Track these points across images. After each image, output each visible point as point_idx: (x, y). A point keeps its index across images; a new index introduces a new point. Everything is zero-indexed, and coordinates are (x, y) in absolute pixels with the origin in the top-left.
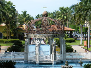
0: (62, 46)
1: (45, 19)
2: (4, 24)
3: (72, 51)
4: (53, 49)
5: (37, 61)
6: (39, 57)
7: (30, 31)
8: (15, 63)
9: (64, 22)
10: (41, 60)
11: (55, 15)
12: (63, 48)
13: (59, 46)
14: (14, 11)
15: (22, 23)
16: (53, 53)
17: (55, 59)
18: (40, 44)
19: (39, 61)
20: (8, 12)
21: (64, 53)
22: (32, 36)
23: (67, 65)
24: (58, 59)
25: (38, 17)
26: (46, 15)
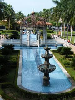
0: (44, 35)
1: (33, 17)
2: (6, 20)
3: (51, 38)
4: (39, 37)
5: (28, 45)
6: (29, 42)
7: (23, 25)
8: (14, 46)
9: (46, 19)
10: (31, 44)
11: (40, 14)
12: (45, 36)
13: (43, 35)
14: (12, 11)
15: (18, 20)
16: (39, 40)
17: (40, 44)
18: (30, 34)
19: (30, 45)
20: (8, 12)
21: (45, 40)
22: (25, 28)
23: (48, 47)
24: (42, 43)
25: (29, 15)
26: (34, 14)
